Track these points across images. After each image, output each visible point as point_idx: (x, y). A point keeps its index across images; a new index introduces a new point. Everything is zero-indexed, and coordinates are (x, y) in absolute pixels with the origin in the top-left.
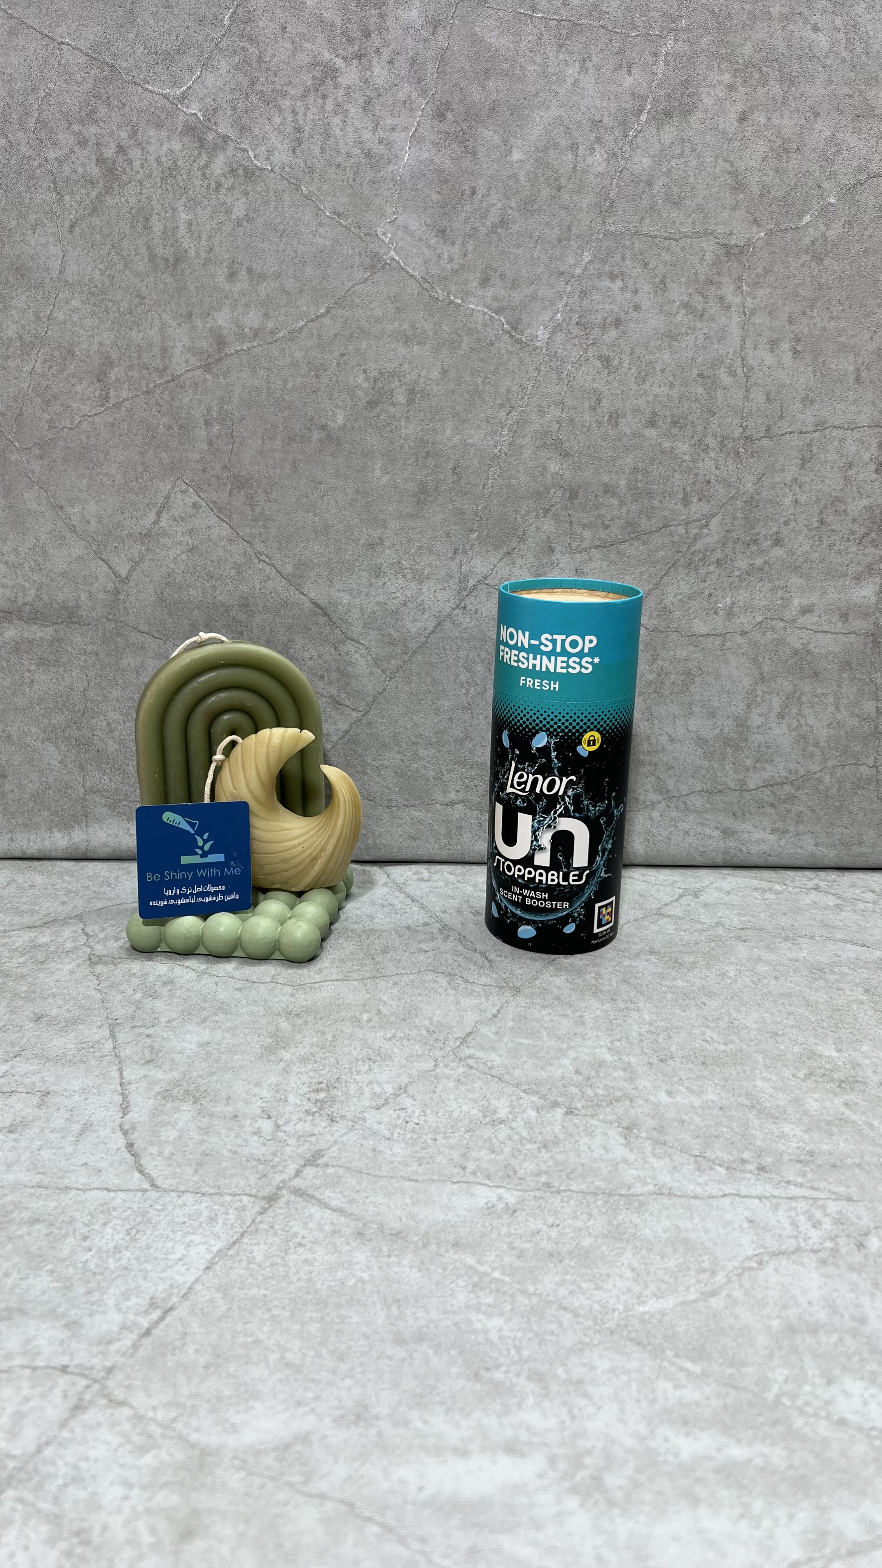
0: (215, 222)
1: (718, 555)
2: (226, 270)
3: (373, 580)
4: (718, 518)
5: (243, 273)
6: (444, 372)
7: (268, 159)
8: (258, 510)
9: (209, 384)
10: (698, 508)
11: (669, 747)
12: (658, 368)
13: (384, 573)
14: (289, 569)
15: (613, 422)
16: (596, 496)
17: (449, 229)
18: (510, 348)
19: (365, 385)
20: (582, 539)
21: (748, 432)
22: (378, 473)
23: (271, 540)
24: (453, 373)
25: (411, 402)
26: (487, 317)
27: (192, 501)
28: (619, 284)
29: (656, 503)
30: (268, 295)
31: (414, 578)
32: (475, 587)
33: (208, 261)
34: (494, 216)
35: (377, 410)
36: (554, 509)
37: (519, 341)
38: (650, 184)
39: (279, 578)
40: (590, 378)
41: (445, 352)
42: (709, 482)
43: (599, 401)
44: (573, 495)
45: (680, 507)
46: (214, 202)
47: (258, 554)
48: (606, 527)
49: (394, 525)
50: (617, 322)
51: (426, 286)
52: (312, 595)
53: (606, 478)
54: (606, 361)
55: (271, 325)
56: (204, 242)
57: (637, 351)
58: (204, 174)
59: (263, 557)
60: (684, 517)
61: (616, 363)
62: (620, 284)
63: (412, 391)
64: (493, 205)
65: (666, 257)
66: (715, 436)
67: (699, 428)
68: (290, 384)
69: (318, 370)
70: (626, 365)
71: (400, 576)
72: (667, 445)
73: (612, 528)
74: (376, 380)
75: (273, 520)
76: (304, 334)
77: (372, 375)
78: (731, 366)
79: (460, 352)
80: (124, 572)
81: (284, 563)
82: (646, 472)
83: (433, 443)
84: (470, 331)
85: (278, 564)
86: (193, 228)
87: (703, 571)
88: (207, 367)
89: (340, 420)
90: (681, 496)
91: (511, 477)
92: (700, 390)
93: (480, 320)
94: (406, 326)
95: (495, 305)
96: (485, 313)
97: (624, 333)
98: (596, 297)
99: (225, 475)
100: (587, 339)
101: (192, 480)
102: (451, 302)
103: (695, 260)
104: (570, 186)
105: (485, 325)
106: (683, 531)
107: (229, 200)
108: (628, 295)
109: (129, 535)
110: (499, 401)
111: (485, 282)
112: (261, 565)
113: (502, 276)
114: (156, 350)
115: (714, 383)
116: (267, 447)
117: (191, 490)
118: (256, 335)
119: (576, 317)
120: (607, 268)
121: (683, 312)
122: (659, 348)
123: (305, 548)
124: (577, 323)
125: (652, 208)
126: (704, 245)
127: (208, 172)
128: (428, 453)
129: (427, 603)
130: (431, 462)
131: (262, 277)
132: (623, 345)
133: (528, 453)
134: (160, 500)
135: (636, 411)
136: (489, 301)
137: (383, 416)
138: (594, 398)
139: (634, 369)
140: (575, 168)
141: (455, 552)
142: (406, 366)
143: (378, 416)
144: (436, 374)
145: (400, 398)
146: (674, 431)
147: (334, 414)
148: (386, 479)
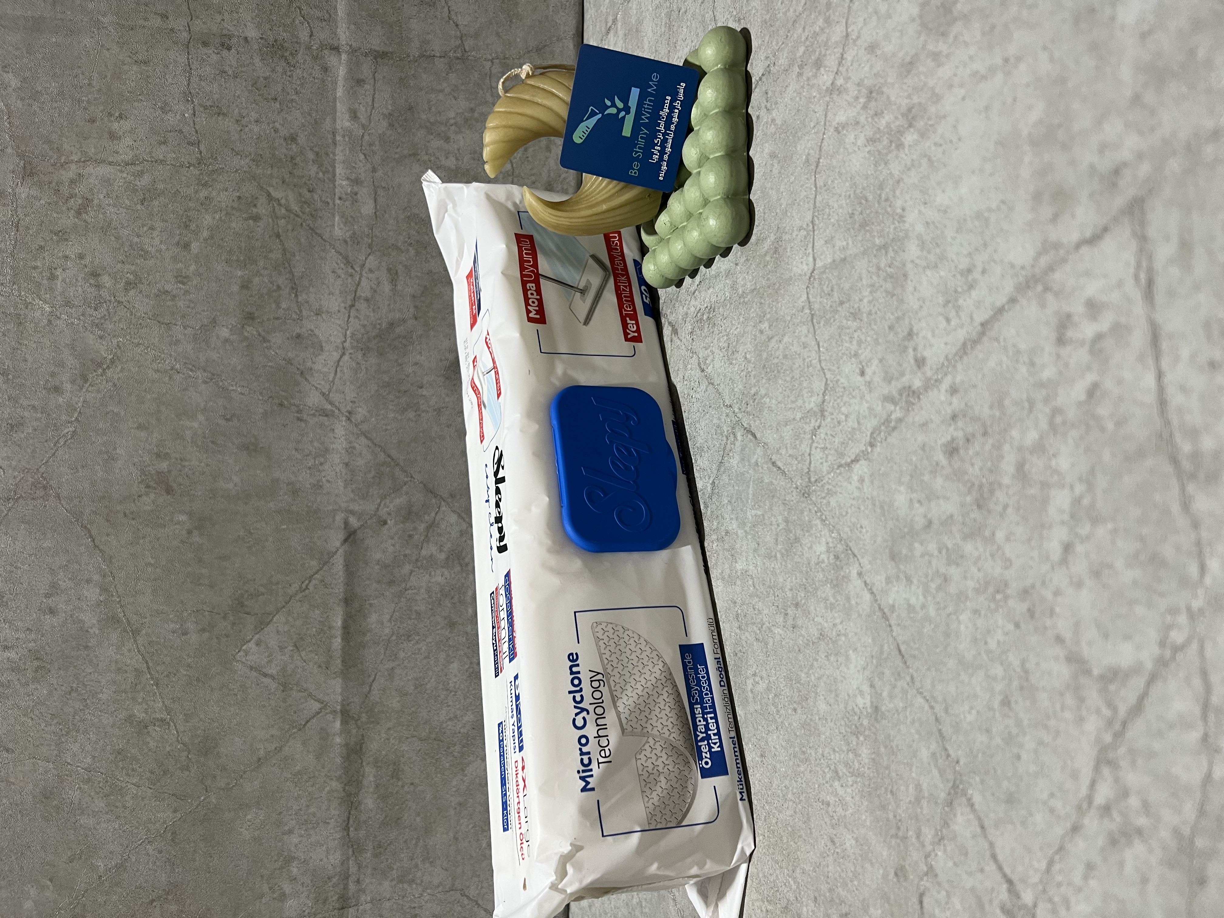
2: (47, 616)
3: (325, 491)
4: (271, 190)
5: (50, 601)
6: (141, 427)
8: (262, 589)
9: (150, 631)
10: (262, 208)
14: (314, 563)
15: (185, 280)
18: (118, 370)
19: (152, 496)
20: (289, 309)
21: (194, 161)
22: (231, 486)
23: (288, 578)
24: (142, 420)
25: (167, 457)
26: (90, 389)
27: (254, 646)
28: (59, 272)
29: (258, 244)
30: (70, 579)
33: (38, 632)
35: (175, 486)
36: (263, 334)
37: (113, 360)
39: (322, 572)
40: (145, 299)
41: (123, 427)
42: (239, 198)
44: (250, 316)
45: (261, 224)
47: (301, 590)
48: (279, 288)
49: (276, 473)
50: (94, 274)
52: (337, 544)
53: (235, 288)
54: (130, 285)
55: (97, 578)
56: (21, 635)
59: (303, 586)
60: (270, 220)
61: (132, 277)
63: (158, 455)
67: (191, 204)
68: (151, 560)
69: (139, 537)
70: (134, 268)
71: (321, 468)
73: (280, 282)
75: (272, 576)
76: (105, 549)
77: (143, 490)
78: (134, 175)
81: (310, 568)
82: (230, 252)
85: (310, 572)
87: (320, 204)
88: (135, 633)
89: (183, 518)
90: (251, 222)
91: (234, 371)
92: (156, 203)
93: (93, 395)
94: (101, 460)
96: (87, 391)
97: (104, 269)
98: (71, 292)
99: (231, 618)
101: (236, 646)
102: (77, 420)
103: (37, 204)
105: (98, 391)
106: (283, 221)
108: (69, 264)
109: (284, 700)
110: (167, 380)
111: (58, 390)
112: (311, 587)
113: (53, 375)
114: (119, 677)
116: (206, 582)
117: (245, 647)
118: (106, 590)
120: (45, 283)
121: (84, 216)
122: (118, 238)
123: (296, 550)
124: (96, 310)
129: (346, 445)
130: (221, 439)
131: (54, 585)
132: (115, 270)
133: (213, 356)
134: (254, 674)
135: (175, 259)
137: (180, 480)
138: (164, 296)
139: (137, 261)
141: (300, 420)
142: (136, 460)
143: (180, 485)
144: (143, 434)
145: (164, 466)
146: (193, 226)
147: (178, 523)
148: (236, 479)
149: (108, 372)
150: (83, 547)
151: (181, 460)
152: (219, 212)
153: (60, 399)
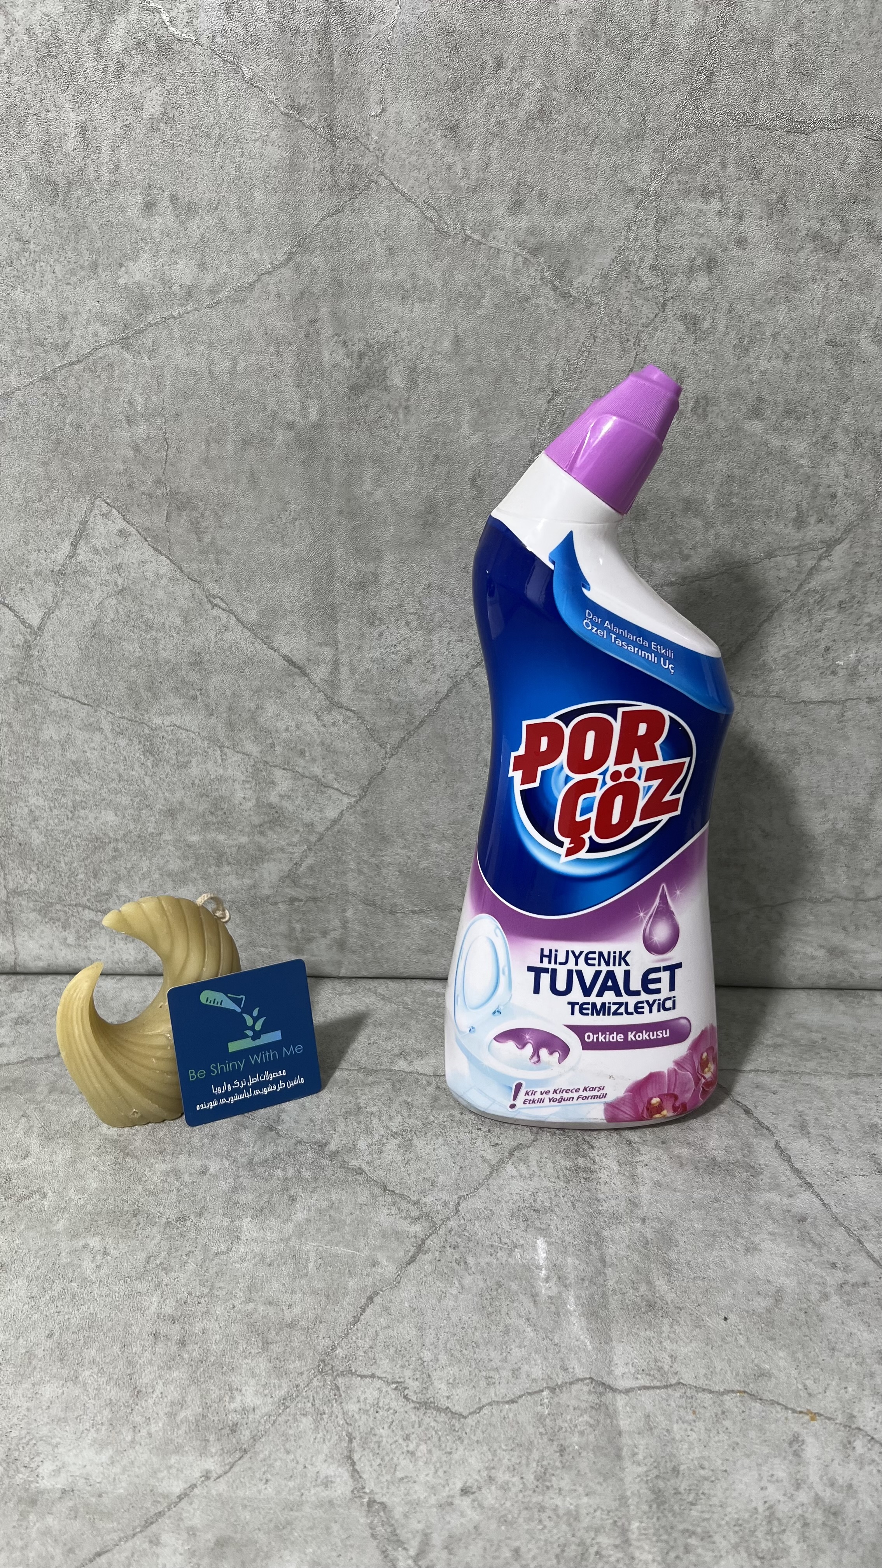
0: (119, 124)
1: (842, 595)
2: (140, 198)
3: (366, 630)
4: (845, 545)
5: (165, 203)
6: (457, 341)
7: (190, 23)
8: (207, 539)
9: (128, 366)
10: (815, 532)
11: (763, 845)
12: (768, 333)
13: (380, 619)
14: (253, 616)
15: (700, 411)
16: (673, 515)
17: (463, 124)
18: (552, 304)
19: (347, 363)
22: (368, 486)
23: (227, 578)
24: (470, 344)
25: (412, 384)
26: (519, 259)
27: (118, 527)
28: (715, 204)
29: (757, 525)
30: (203, 236)
31: (420, 626)
33: (114, 184)
34: (529, 103)
35: (363, 399)
37: (566, 295)
38: (768, 44)
39: (240, 628)
40: (667, 348)
41: (459, 312)
42: (834, 496)
45: (790, 530)
46: (115, 94)
47: (210, 597)
48: (686, 558)
49: (389, 557)
50: (711, 265)
51: (430, 213)
52: (285, 651)
53: (687, 490)
54: (692, 322)
55: (209, 279)
56: (105, 156)
57: (739, 307)
58: (98, 51)
59: (217, 601)
60: (797, 544)
61: (706, 325)
62: (717, 206)
63: (413, 370)
64: (528, 85)
65: (787, 159)
66: (846, 431)
67: (824, 420)
68: (241, 366)
69: (278, 345)
70: (721, 328)
72: (776, 442)
74: (361, 355)
75: (228, 553)
76: (256, 292)
77: (356, 348)
79: (481, 312)
80: (35, 620)
81: (245, 610)
82: (745, 482)
83: (444, 444)
84: (495, 281)
85: (239, 610)
86: (89, 134)
87: (818, 618)
88: (125, 343)
89: (313, 414)
90: (794, 515)
92: (829, 364)
93: (509, 264)
94: (402, 275)
95: (532, 241)
96: (517, 254)
97: (720, 280)
98: (681, 226)
99: (159, 492)
100: (666, 290)
101: (116, 499)
102: (467, 238)
103: (833, 166)
104: (647, 50)
105: (516, 272)
106: (794, 563)
107: (137, 90)
108: (729, 222)
110: (536, 383)
111: (516, 206)
112: (215, 612)
113: (542, 197)
114: (53, 320)
115: (850, 353)
116: (213, 453)
117: (115, 512)
118: (189, 295)
120: (698, 181)
121: (810, 246)
122: (771, 302)
123: (272, 588)
124: (653, 268)
125: (771, 83)
126: (850, 140)
127: (104, 47)
128: (437, 457)
129: (438, 660)
130: (441, 470)
131: (192, 209)
132: (718, 298)
134: (75, 528)
135: (734, 395)
136: (522, 235)
137: (374, 406)
139: (733, 334)
140: (653, 22)
142: (404, 335)
143: (366, 407)
144: (446, 345)
145: (397, 379)
146: (788, 423)
147: (304, 408)
148: (379, 494)
149: (547, 290)
150: (256, 255)
151: (406, 408)
152: (810, 465)
153: (500, 211)
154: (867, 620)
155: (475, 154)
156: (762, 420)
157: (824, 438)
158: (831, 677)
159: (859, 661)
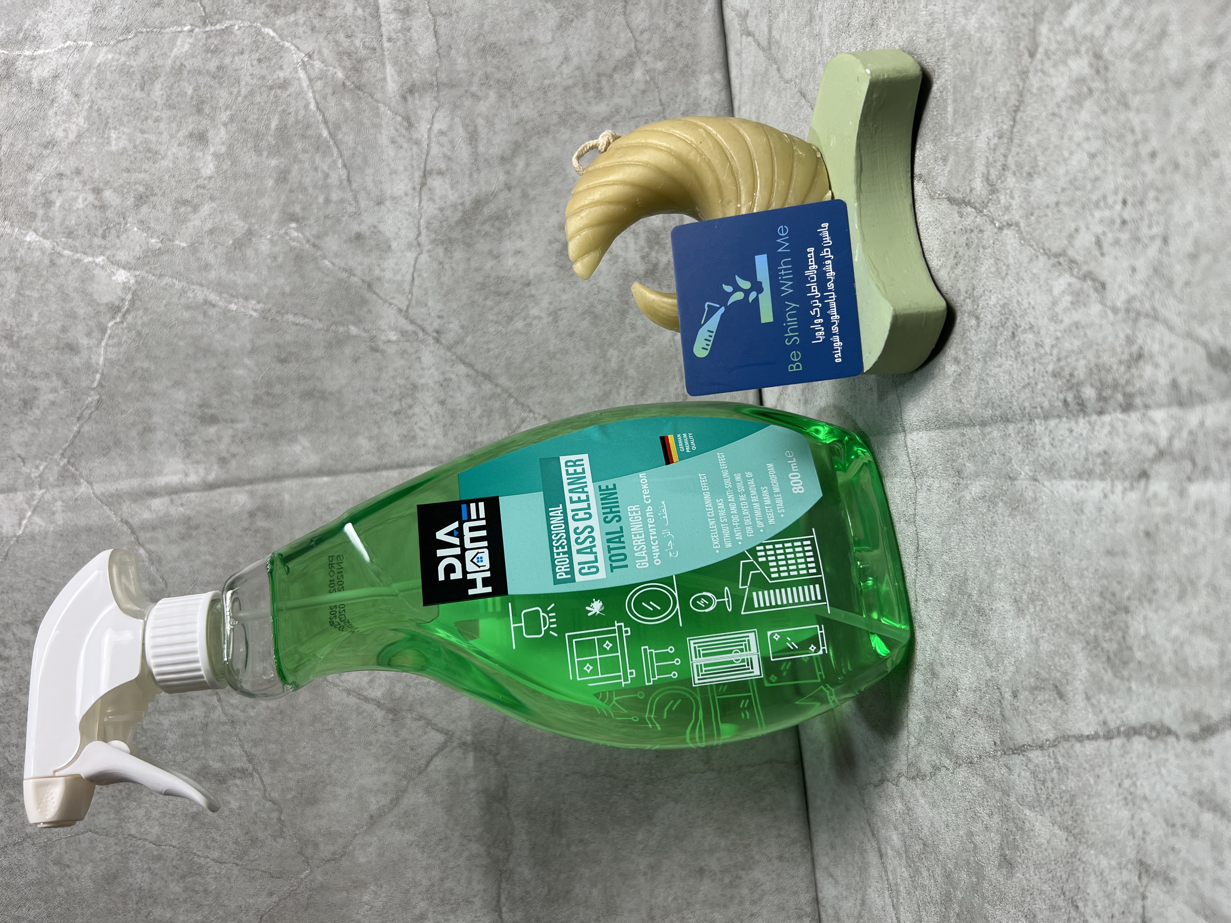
1: (341, 37)
3: (420, 442)
6: (177, 384)
10: (291, 69)
11: (575, 61)
12: (140, 138)
13: (409, 431)
16: (291, 191)
17: (22, 396)
18: (140, 312)
20: (342, 201)
24: (177, 375)
25: (213, 420)
26: (110, 342)
28: (54, 196)
29: (291, 120)
32: (412, 322)
36: (312, 240)
37: (133, 302)
41: (156, 387)
43: (185, 203)
44: (293, 218)
51: (86, 415)
53: (270, 183)
54: (141, 200)
57: (125, 164)
61: (141, 189)
62: (55, 194)
63: (203, 419)
66: (206, 61)
67: (201, 80)
68: (209, 558)
69: (191, 528)
70: (142, 176)
71: (410, 412)
72: (224, 116)
73: (325, 167)
74: (194, 461)
76: (152, 547)
78: (128, 55)
79: (153, 367)
82: (258, 136)
83: (257, 388)
84: (130, 360)
87: (363, 53)
90: (279, 92)
91: (283, 294)
92: (158, 86)
94: (133, 433)
95: (96, 334)
96: (107, 345)
97: (107, 183)
98: (72, 221)
100: (119, 224)
102: (100, 385)
108: (64, 182)
109: (396, 733)
110: (200, 318)
111: (72, 348)
113: (64, 330)
115: (148, 70)
119: (97, 241)
120: (41, 212)
128: (268, 394)
129: (438, 377)
130: (278, 389)
132: (121, 181)
133: (252, 277)
135: (191, 158)
136: (93, 342)
139: (145, 166)
141: (375, 350)
149: (129, 318)
152: (237, 85)
153: (77, 360)
154: (360, 11)
155: (42, 384)
156: (207, 130)
157: (214, 77)
158: (412, 31)
159: (395, 10)
